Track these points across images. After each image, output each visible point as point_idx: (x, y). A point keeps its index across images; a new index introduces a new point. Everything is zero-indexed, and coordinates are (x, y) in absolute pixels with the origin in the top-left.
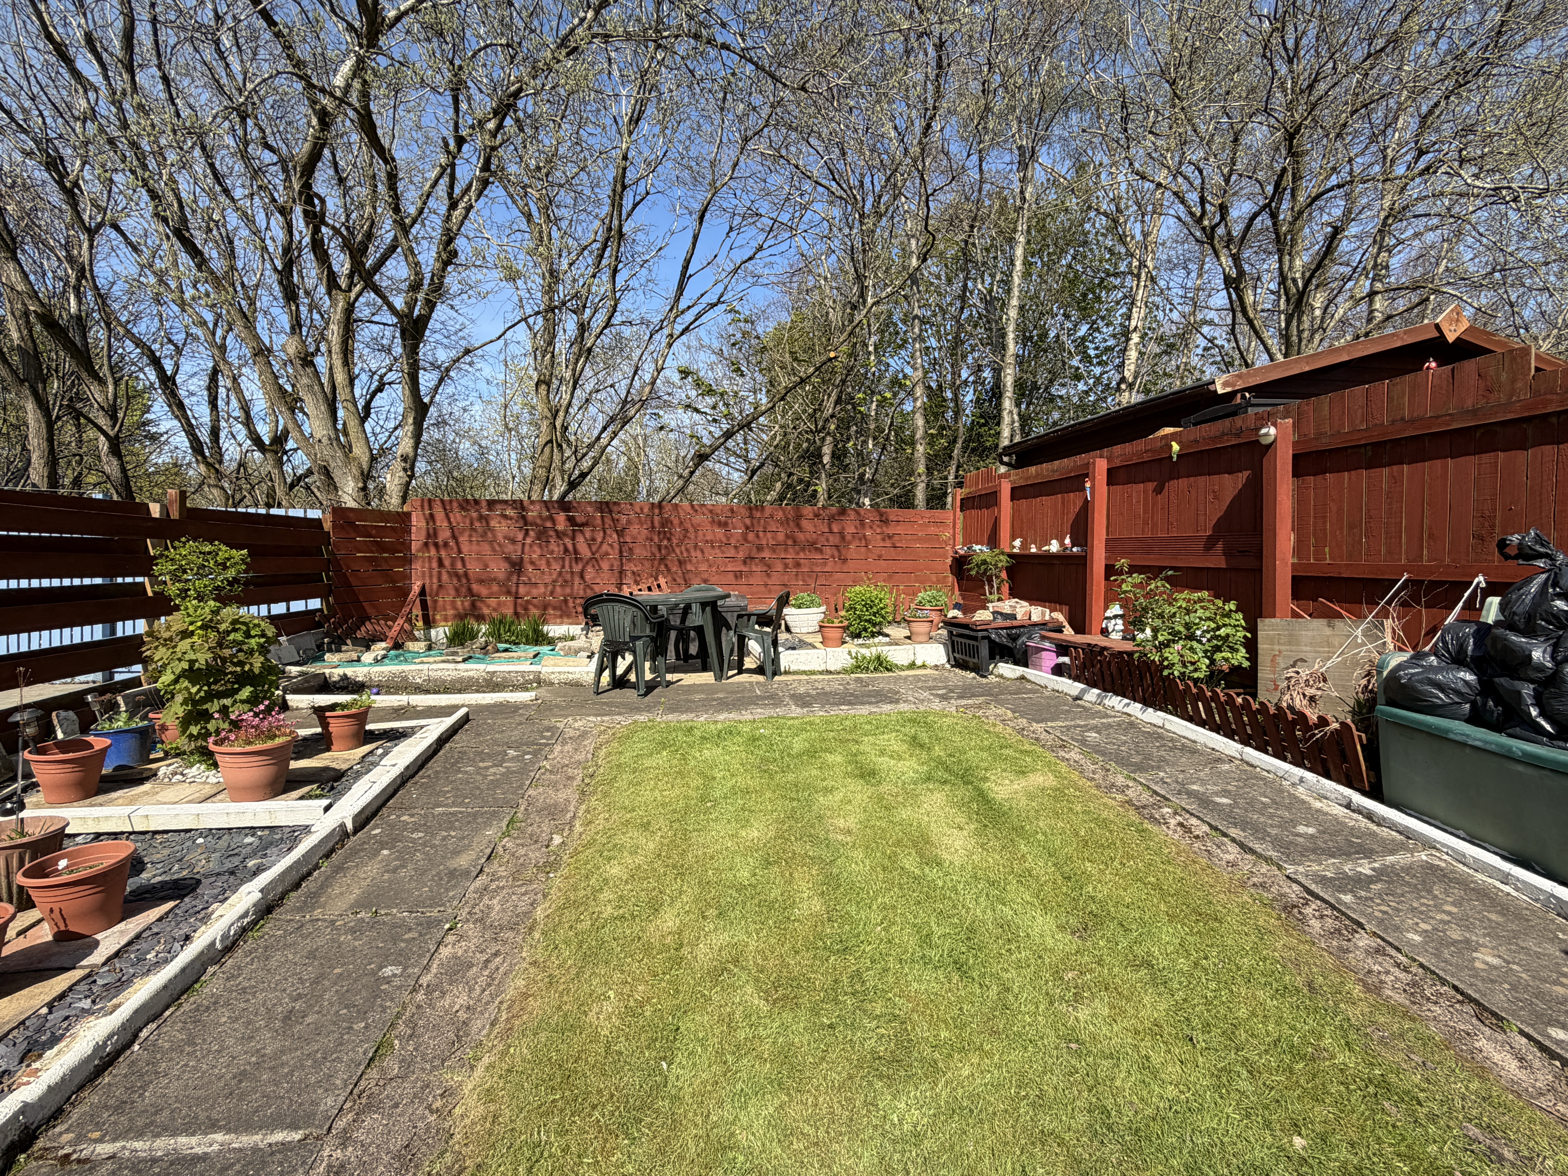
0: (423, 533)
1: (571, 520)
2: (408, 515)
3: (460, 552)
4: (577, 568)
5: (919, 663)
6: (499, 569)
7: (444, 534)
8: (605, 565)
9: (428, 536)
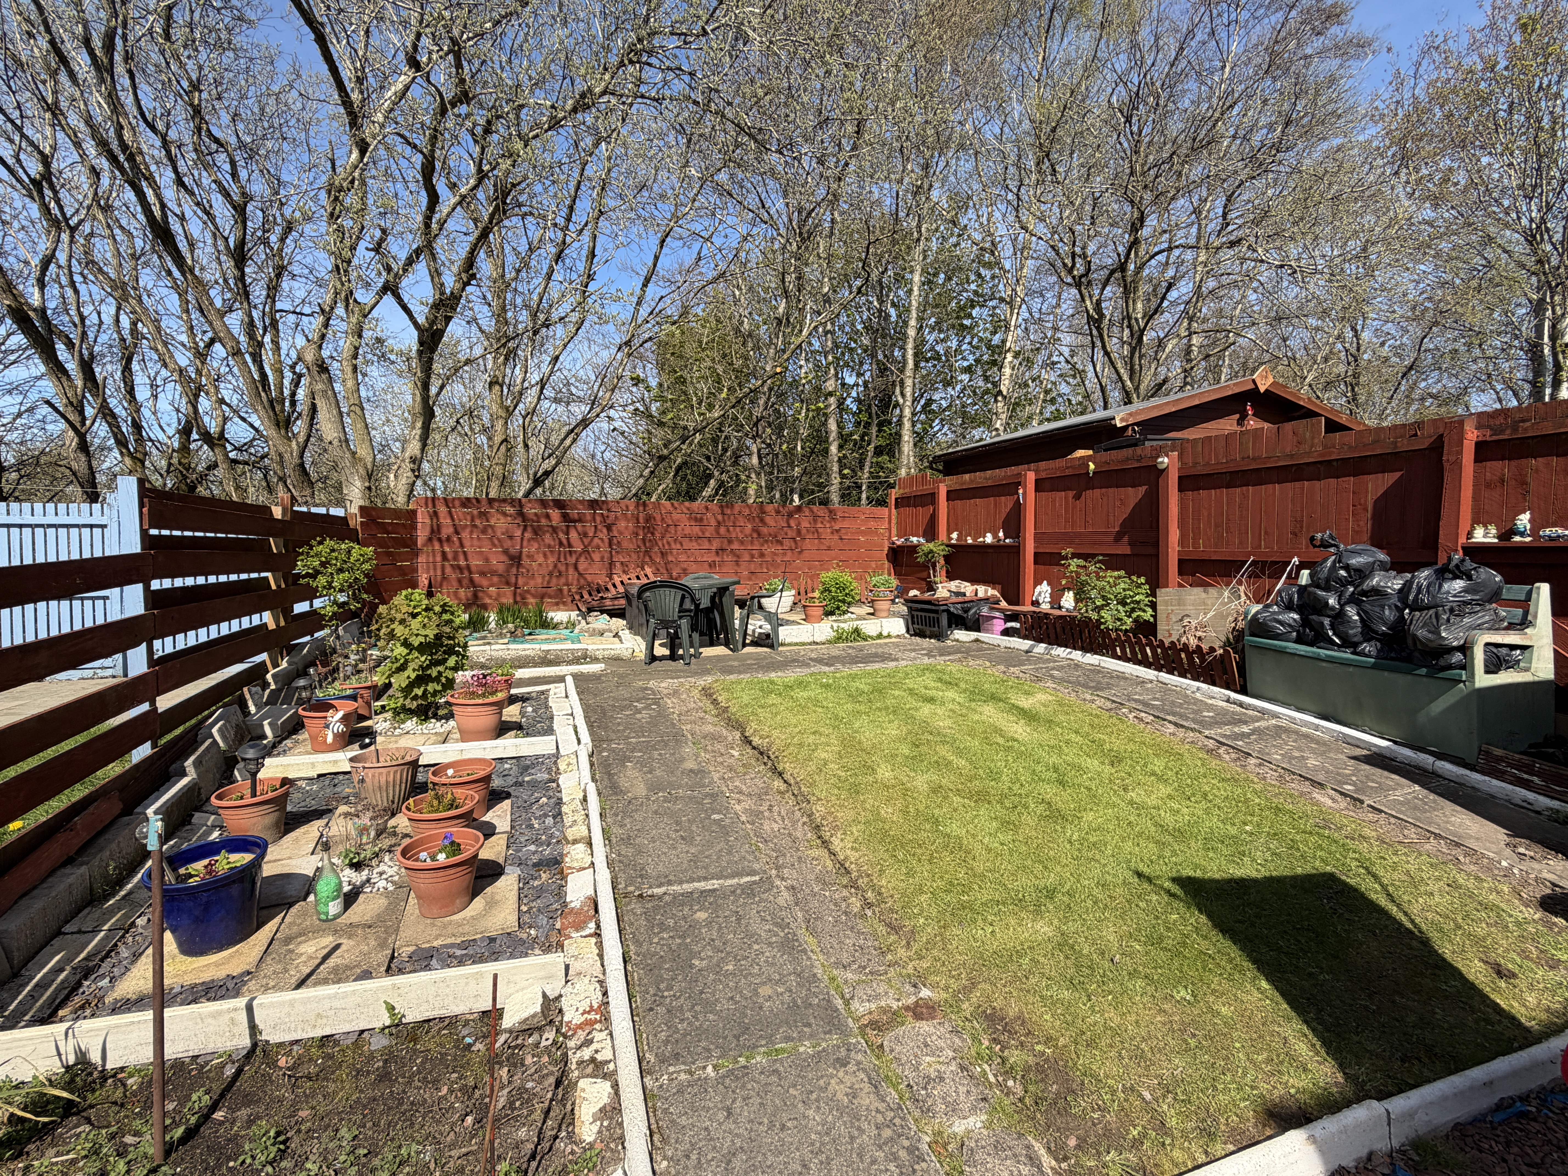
0: (428, 529)
1: (565, 517)
2: (414, 513)
3: (462, 545)
4: (572, 560)
5: (885, 633)
6: (498, 561)
7: (447, 530)
8: (596, 557)
9: (432, 531)
